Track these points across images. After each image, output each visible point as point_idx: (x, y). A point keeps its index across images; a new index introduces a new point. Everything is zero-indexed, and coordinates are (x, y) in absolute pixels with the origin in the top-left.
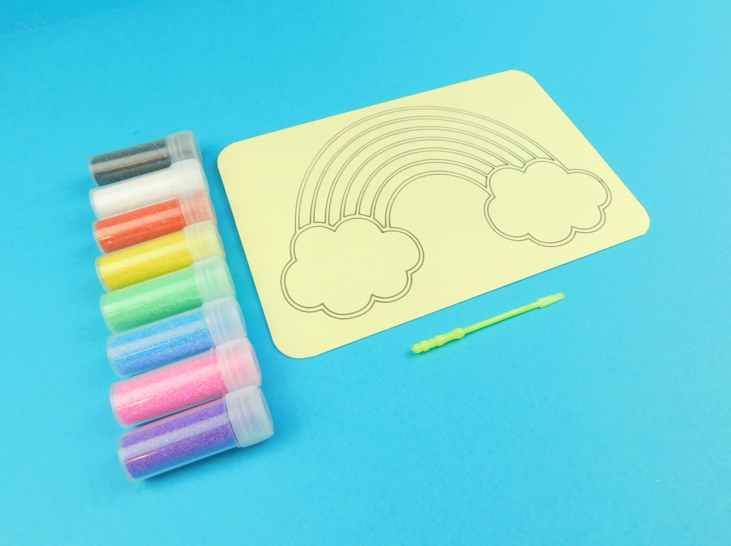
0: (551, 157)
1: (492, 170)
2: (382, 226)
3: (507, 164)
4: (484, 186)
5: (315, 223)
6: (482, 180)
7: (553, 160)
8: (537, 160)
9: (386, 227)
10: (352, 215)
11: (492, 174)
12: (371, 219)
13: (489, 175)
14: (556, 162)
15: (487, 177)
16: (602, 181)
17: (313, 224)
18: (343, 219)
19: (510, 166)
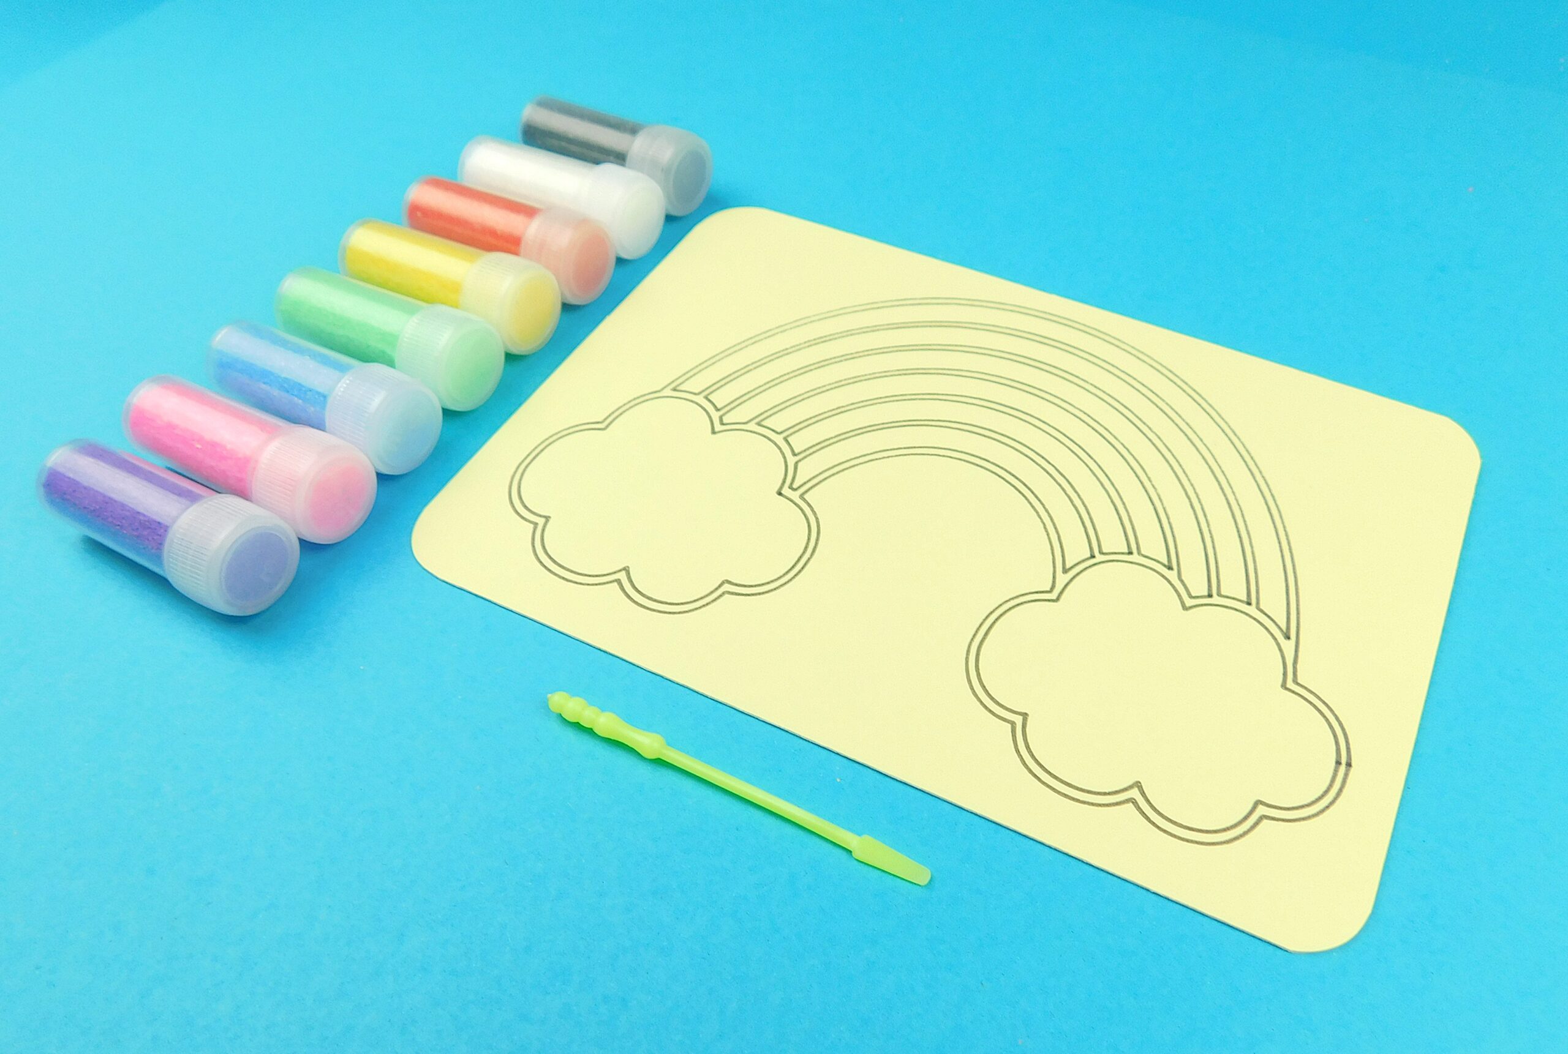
0: (1288, 627)
1: (1123, 553)
2: (792, 483)
4: (1064, 567)
5: (705, 400)
7: (1288, 638)
8: (1252, 610)
9: (795, 490)
10: (773, 431)
11: (1112, 561)
14: (1287, 646)
15: (1093, 557)
16: (1349, 765)
17: (700, 399)
18: (752, 426)
19: (1171, 575)
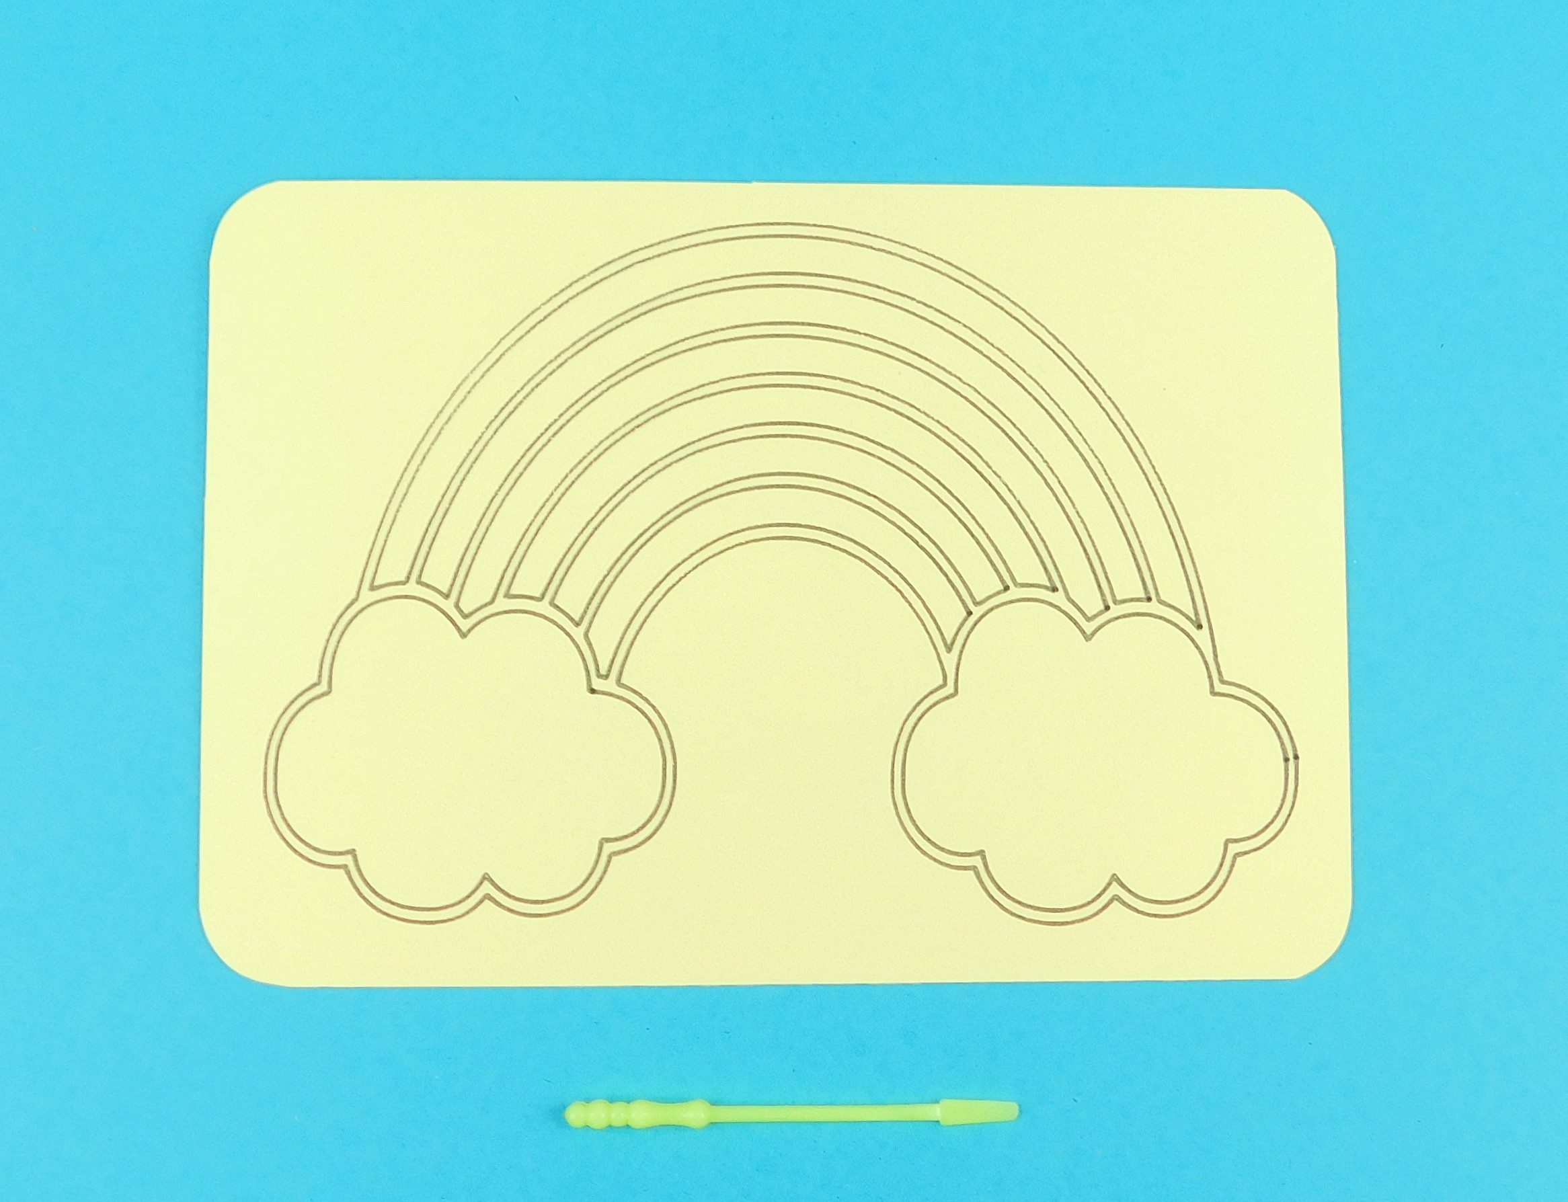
1: (998, 593)
2: (597, 668)
3: (1055, 589)
4: (945, 644)
6: (950, 614)
7: (1200, 627)
8: (1153, 607)
9: (607, 677)
10: (530, 598)
11: (992, 609)
12: (578, 633)
13: (979, 608)
14: (1202, 637)
15: (970, 613)
16: (1296, 757)
18: (501, 602)
19: (1058, 598)
